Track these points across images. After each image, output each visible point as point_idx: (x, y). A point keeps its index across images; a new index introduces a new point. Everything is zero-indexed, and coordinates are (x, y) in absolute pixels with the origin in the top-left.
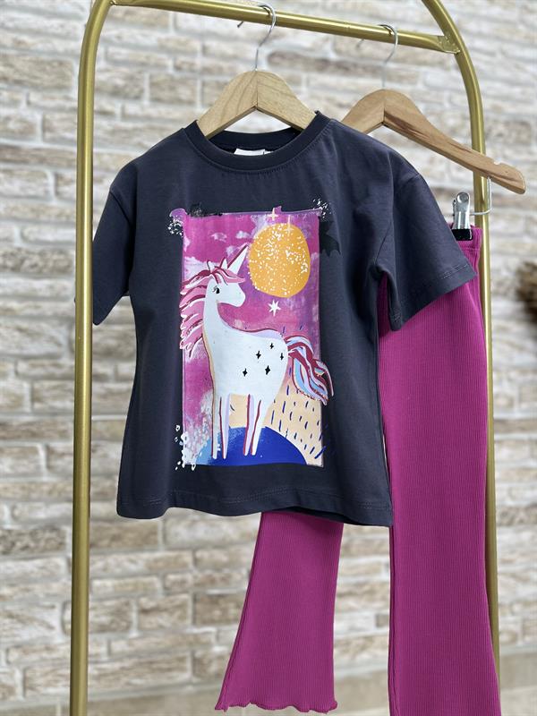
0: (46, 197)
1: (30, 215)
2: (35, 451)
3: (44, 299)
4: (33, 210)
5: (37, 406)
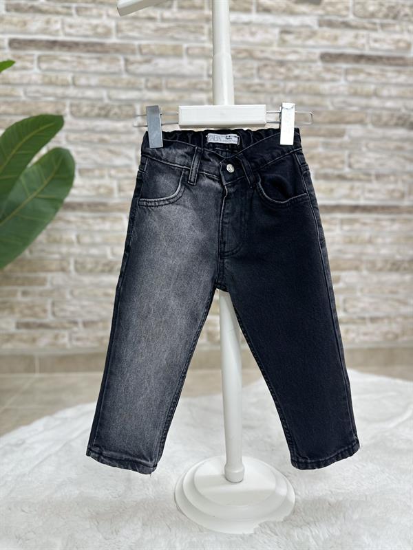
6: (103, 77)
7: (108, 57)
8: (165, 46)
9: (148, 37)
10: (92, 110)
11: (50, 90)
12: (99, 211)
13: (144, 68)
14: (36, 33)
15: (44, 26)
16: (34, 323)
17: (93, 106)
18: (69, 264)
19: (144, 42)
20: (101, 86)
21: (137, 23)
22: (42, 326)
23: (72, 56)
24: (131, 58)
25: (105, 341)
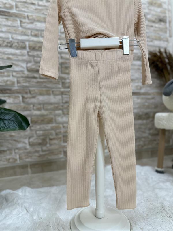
0: (18, 27)
1: (14, 32)
2: (19, 97)
3: (19, 55)
4: (15, 30)
5: (19, 85)
6: (9, 28)
7: (12, 18)
8: (40, 17)
9: (31, 12)
10: (3, 43)
12: (7, 93)
13: (30, 26)
17: (4, 41)
19: (30, 14)
20: (8, 32)
21: (26, 5)
24: (24, 21)
25: (11, 160)
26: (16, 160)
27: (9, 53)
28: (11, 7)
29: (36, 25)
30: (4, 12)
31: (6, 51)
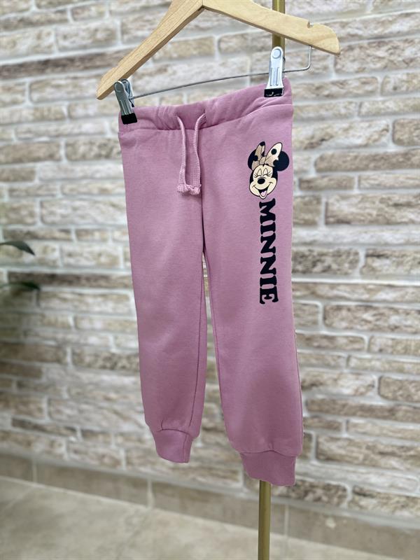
10: (91, 150)
11: (42, 127)
13: (156, 82)
14: (27, 55)
15: (35, 42)
16: (30, 423)
17: (91, 143)
18: (65, 353)
20: (101, 115)
22: (37, 428)
23: (67, 78)
25: (106, 460)
26: (117, 463)
27: (103, 175)
28: (110, 38)
29: (175, 73)
30: (91, 58)
31: (97, 171)
